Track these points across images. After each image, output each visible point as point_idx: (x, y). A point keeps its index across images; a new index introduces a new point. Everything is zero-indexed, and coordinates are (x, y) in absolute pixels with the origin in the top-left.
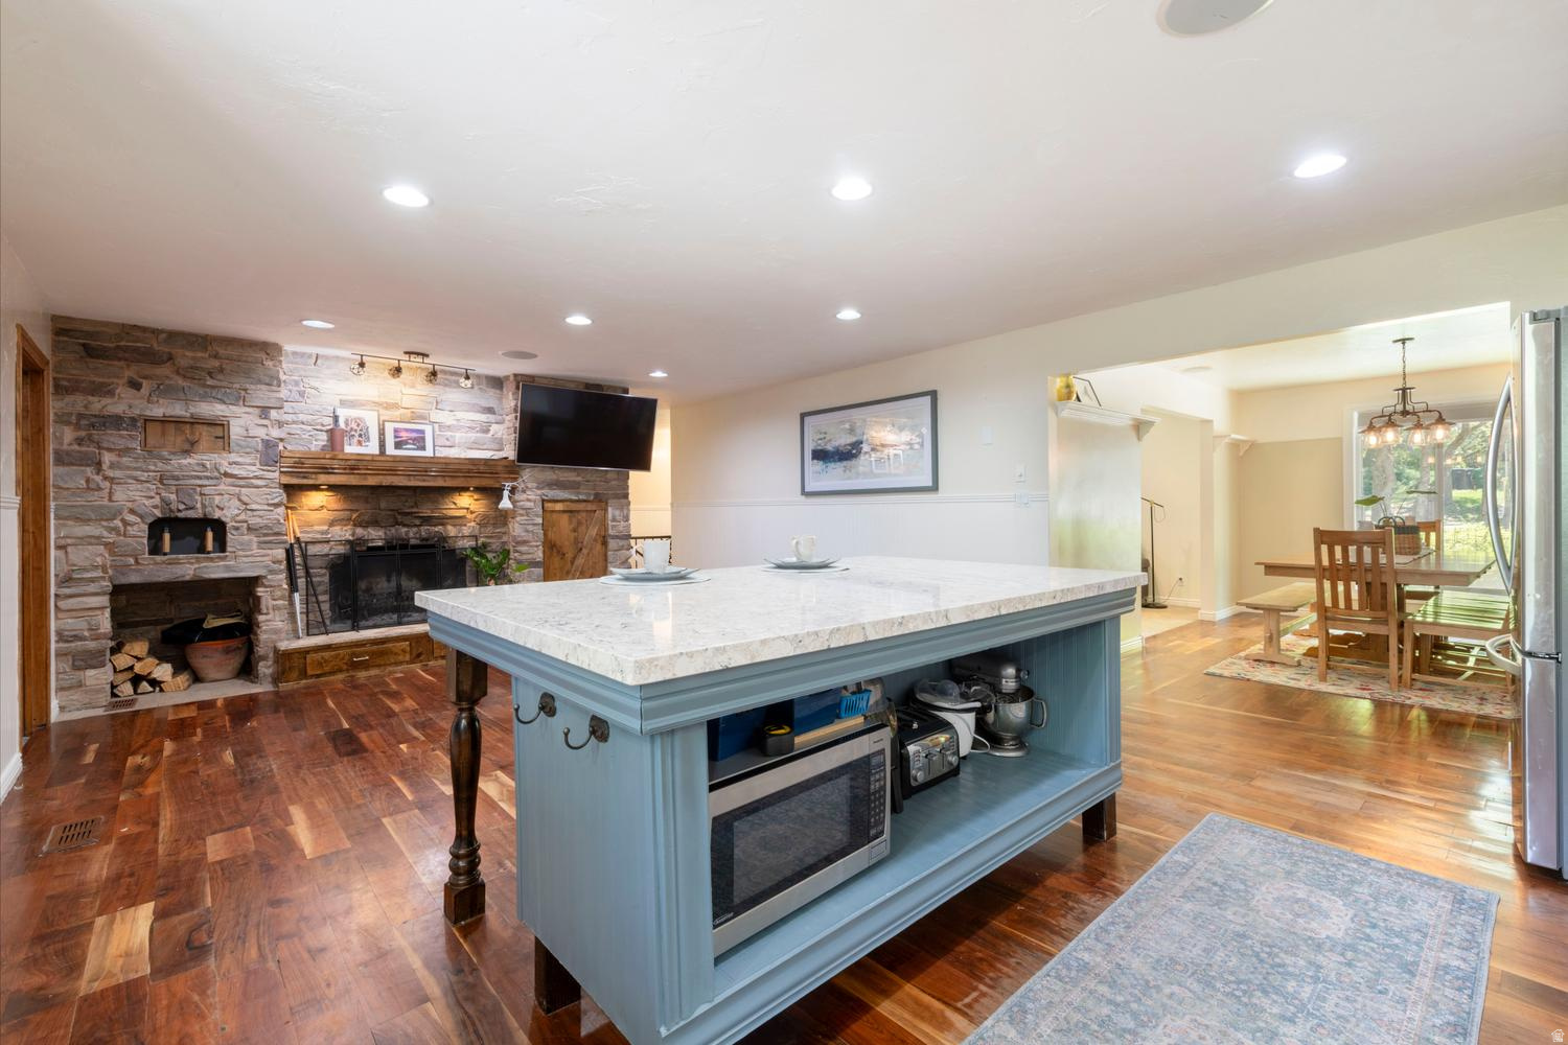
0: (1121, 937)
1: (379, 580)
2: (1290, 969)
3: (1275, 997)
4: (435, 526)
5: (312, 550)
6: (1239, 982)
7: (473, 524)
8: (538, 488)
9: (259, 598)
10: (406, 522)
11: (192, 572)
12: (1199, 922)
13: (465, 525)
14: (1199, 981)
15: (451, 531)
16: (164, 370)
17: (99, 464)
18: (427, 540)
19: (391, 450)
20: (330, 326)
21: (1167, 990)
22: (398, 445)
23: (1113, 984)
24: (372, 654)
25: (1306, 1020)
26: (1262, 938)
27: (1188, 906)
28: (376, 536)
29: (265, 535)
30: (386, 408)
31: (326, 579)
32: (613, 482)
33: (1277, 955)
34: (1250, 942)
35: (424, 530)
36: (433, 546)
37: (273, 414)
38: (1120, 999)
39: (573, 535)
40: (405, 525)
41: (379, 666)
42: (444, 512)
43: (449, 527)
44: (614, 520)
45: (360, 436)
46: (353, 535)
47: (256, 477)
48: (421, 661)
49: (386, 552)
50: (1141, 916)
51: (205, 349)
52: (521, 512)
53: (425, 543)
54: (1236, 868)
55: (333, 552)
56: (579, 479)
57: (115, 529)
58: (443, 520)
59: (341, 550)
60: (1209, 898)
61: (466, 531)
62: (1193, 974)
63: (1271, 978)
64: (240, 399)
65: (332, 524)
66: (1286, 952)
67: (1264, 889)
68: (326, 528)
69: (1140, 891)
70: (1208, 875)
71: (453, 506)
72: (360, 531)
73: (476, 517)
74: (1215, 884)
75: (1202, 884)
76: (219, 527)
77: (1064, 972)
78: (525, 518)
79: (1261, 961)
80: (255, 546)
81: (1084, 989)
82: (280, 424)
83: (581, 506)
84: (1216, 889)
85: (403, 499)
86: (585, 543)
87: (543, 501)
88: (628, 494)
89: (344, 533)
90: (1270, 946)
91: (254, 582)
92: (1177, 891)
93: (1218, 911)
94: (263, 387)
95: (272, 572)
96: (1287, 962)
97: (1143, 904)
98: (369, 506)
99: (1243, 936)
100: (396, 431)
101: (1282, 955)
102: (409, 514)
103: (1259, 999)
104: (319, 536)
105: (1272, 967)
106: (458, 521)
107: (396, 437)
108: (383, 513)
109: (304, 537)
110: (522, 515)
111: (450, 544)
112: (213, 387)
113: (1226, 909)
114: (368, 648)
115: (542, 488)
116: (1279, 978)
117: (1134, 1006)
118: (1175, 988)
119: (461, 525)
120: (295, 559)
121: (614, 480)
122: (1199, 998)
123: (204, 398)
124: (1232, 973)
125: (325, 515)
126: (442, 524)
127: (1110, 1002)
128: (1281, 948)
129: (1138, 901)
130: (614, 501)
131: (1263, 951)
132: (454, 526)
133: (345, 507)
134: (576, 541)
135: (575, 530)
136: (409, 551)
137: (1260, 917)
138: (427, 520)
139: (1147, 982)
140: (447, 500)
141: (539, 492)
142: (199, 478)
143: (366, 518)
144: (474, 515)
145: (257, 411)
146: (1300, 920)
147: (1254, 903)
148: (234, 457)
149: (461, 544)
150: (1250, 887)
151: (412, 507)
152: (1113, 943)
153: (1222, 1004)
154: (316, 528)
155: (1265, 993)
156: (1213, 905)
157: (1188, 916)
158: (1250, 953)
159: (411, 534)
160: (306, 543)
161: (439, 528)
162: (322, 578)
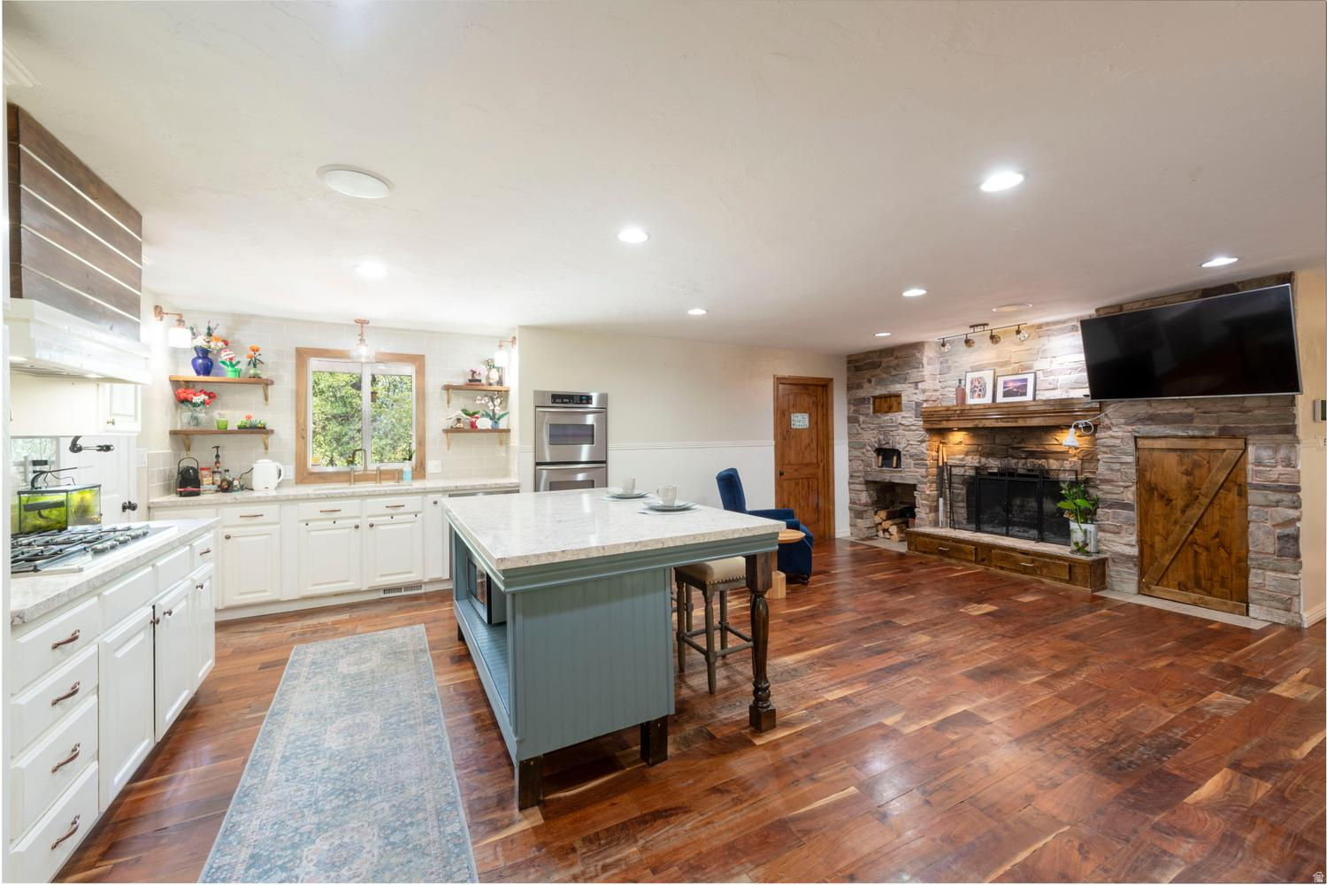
0: (429, 745)
1: (1029, 500)
2: (333, 797)
3: (336, 775)
4: (1040, 459)
5: (955, 471)
6: (357, 769)
7: (1075, 459)
8: (1126, 424)
9: (915, 497)
10: (1016, 455)
11: (888, 478)
12: (399, 785)
13: (1067, 460)
14: (376, 754)
15: (1053, 464)
16: (878, 371)
17: (858, 422)
18: (1033, 470)
19: (1000, 399)
20: (889, 334)
21: (387, 741)
22: (1006, 394)
23: (411, 726)
24: (952, 548)
25: (317, 776)
26: (357, 805)
27: (414, 790)
28: (994, 464)
29: (917, 460)
30: (1001, 366)
31: (964, 492)
32: (1257, 412)
33: (344, 800)
34: (363, 796)
35: (1030, 462)
36: (1036, 476)
37: (920, 385)
38: (403, 724)
39: (1185, 479)
40: (1014, 458)
41: (957, 558)
42: (1047, 447)
43: (1051, 461)
44: (1259, 463)
45: (980, 390)
46: (980, 462)
47: (913, 425)
48: (985, 565)
49: (998, 477)
50: (432, 763)
51: (892, 355)
52: (1104, 449)
53: (1030, 473)
54: (409, 856)
55: (967, 474)
56: (1190, 410)
57: (863, 453)
58: (1046, 455)
59: (971, 473)
60: (406, 808)
61: (1067, 465)
62: (381, 757)
63: (343, 783)
64: (905, 380)
65: (967, 454)
66: (339, 806)
67: (376, 852)
68: (962, 456)
69: (449, 777)
70: (423, 828)
71: (1056, 442)
72: (983, 460)
73: (1079, 453)
74: (412, 824)
75: (420, 816)
76: (898, 453)
77: (433, 716)
78: (1110, 456)
79: (351, 790)
80: (912, 466)
81: (419, 717)
82: (924, 391)
83: (1199, 444)
84: (408, 821)
85: (1013, 436)
86: (1204, 490)
87: (1136, 438)
88: (1294, 427)
89: (973, 461)
90: (350, 803)
91: (913, 487)
92: (428, 796)
93: (394, 803)
94: (915, 370)
95: (920, 482)
96: (336, 801)
97: (438, 770)
98: (988, 442)
99: (369, 797)
100: (1005, 383)
101: (340, 803)
102: (1018, 448)
103: (343, 768)
104: (958, 462)
105: (344, 790)
106: (1061, 456)
107: (1004, 388)
108: (999, 447)
109: (951, 462)
110: (1105, 453)
111: (1053, 476)
112: (895, 375)
113: (391, 808)
114: (950, 543)
115: (1131, 424)
116: (337, 787)
117: (395, 726)
118: (384, 744)
119: (1064, 460)
120: (944, 475)
121: (1261, 408)
122: (371, 748)
123: (893, 382)
124: (363, 770)
125: (963, 448)
126: (1045, 458)
127: (405, 721)
128: (343, 807)
129: (442, 770)
130: (1257, 437)
131: (353, 796)
132: (1057, 460)
133: (974, 442)
134: (1190, 487)
135: (1188, 473)
136: (1015, 478)
137: (366, 821)
138: (1032, 454)
139: (398, 737)
140: (1050, 438)
141: (1130, 428)
142: (890, 426)
143: (986, 450)
144: (1078, 451)
145: (913, 385)
146: (337, 842)
147: (376, 830)
148: (904, 414)
149: (1062, 476)
150: (386, 845)
151: (1021, 443)
152: (429, 741)
153: (359, 753)
154: (958, 456)
155: (341, 774)
156: (400, 804)
157: (408, 784)
158: (360, 789)
159: (1021, 465)
160: (951, 466)
161: (1042, 462)
162: (961, 491)
